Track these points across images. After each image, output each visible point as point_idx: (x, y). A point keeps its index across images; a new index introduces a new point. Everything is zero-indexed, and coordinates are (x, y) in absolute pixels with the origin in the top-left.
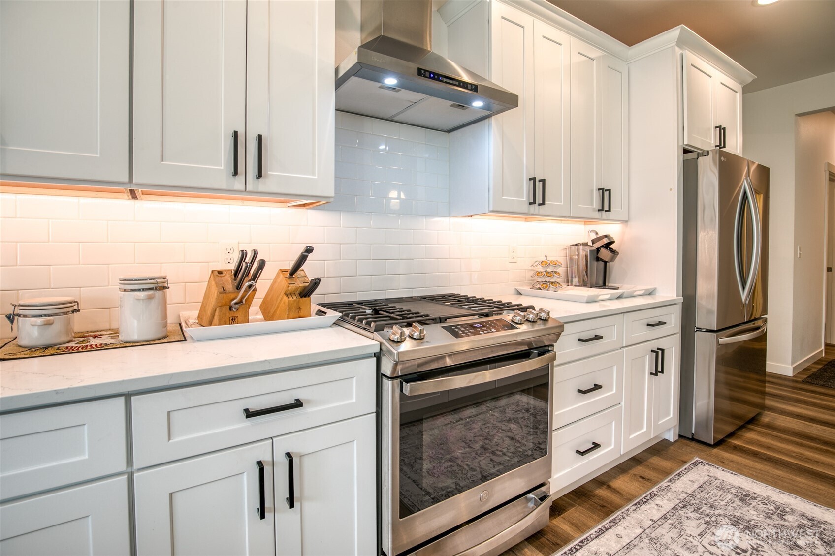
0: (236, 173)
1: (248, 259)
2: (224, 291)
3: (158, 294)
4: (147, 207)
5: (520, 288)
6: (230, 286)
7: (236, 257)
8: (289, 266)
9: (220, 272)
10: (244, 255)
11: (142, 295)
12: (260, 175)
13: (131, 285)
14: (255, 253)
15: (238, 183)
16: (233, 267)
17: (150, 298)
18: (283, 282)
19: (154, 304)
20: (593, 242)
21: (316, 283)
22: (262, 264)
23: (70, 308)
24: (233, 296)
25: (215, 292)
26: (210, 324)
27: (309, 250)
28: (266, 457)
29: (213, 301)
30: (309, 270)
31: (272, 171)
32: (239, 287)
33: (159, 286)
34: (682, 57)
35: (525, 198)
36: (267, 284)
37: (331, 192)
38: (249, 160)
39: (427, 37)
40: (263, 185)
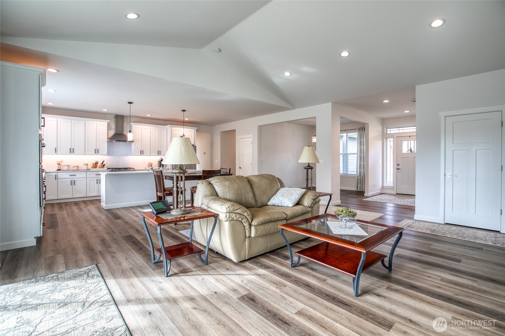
5: (146, 167)
6: (95, 165)
8: (102, 163)
10: (96, 161)
13: (84, 164)
15: (96, 154)
16: (95, 163)
18: (101, 165)
20: (160, 160)
21: (105, 165)
22: (98, 162)
23: (78, 167)
26: (93, 168)
27: (104, 161)
28: (98, 179)
29: (93, 166)
30: (104, 163)
31: (99, 153)
33: (87, 165)
34: (172, 129)
35: (140, 153)
36: (99, 165)
37: (107, 154)
38: (97, 151)
39: (123, 131)
40: (98, 154)
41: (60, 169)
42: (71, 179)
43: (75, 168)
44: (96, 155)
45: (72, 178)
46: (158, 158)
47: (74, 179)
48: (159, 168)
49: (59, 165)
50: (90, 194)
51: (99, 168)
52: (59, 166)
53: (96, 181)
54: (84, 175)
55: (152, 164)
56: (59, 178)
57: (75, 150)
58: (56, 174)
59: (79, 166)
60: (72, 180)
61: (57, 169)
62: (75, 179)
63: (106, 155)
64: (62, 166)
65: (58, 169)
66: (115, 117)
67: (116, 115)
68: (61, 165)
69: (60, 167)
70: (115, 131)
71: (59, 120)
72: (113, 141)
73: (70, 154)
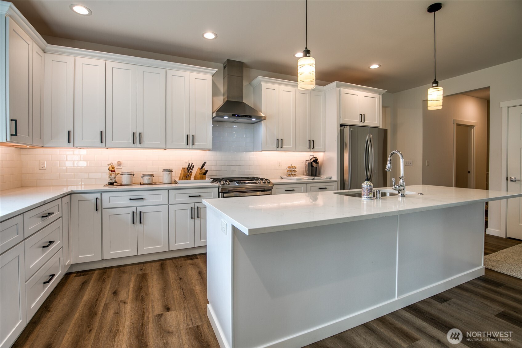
0: (188, 144)
1: (190, 165)
2: (185, 173)
3: (171, 173)
4: (168, 151)
5: (282, 176)
6: (186, 172)
7: (188, 164)
8: (200, 167)
9: (184, 168)
10: (189, 164)
11: (168, 173)
12: (193, 145)
13: (165, 171)
14: (192, 164)
15: (188, 147)
16: (187, 167)
17: (169, 174)
18: (199, 171)
19: (170, 175)
20: (311, 159)
21: (207, 171)
22: (194, 166)
23: (152, 176)
24: (187, 174)
25: (183, 173)
26: (182, 180)
27: (205, 163)
28: (193, 207)
29: (182, 175)
30: (206, 168)
31: (196, 143)
32: (188, 172)
33: (171, 171)
34: (340, 91)
35: (275, 146)
36: (195, 171)
37: (211, 148)
38: (190, 141)
39: (242, 97)
40: (194, 147)
41: (113, 181)
42: (134, 209)
43: (146, 180)
44: (190, 149)
45: (137, 207)
46: (307, 156)
47: (139, 209)
48: (313, 179)
49: (112, 171)
50: (176, 244)
51: (195, 178)
52: (111, 175)
53: (189, 212)
54: (162, 197)
55: (296, 168)
56: (103, 207)
57: (145, 138)
58: (98, 196)
59: (154, 173)
60: (135, 211)
61: (108, 181)
62: (143, 209)
63: (210, 150)
64: (118, 174)
65: (110, 181)
66: (225, 67)
67: (229, 61)
68: (117, 172)
69: (115, 178)
70: (226, 96)
71: (110, 64)
72: (223, 117)
73: (133, 145)
